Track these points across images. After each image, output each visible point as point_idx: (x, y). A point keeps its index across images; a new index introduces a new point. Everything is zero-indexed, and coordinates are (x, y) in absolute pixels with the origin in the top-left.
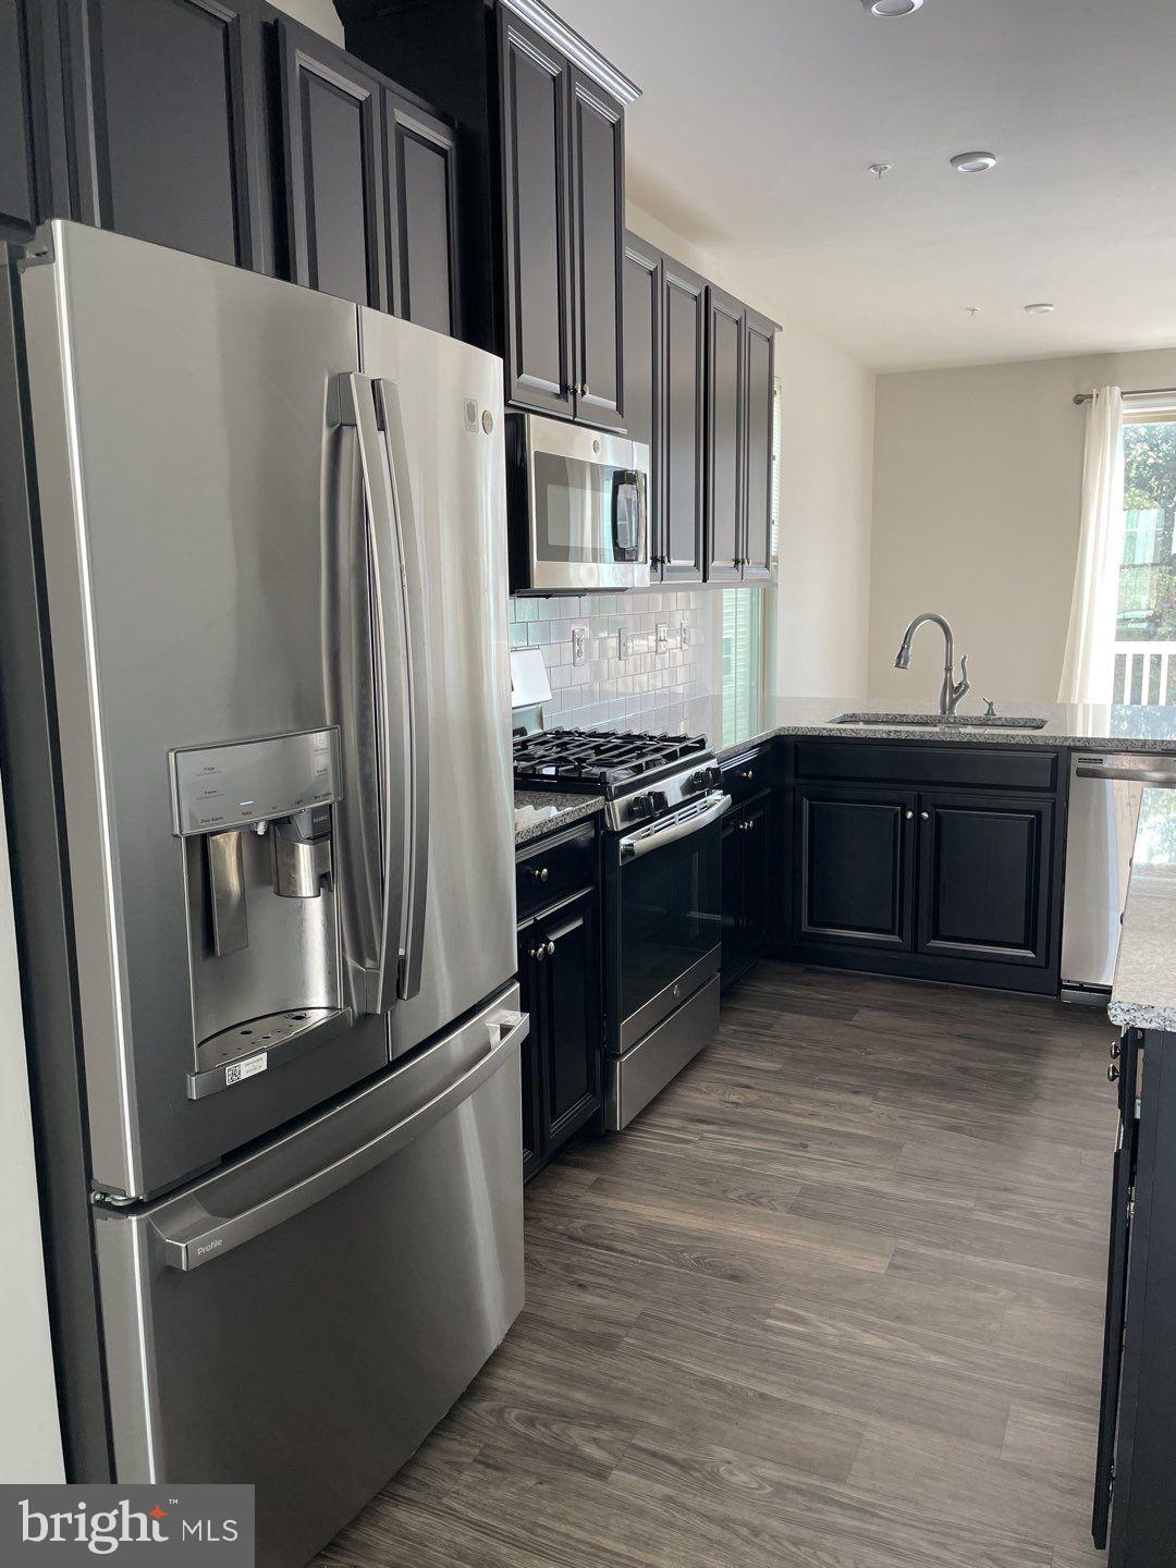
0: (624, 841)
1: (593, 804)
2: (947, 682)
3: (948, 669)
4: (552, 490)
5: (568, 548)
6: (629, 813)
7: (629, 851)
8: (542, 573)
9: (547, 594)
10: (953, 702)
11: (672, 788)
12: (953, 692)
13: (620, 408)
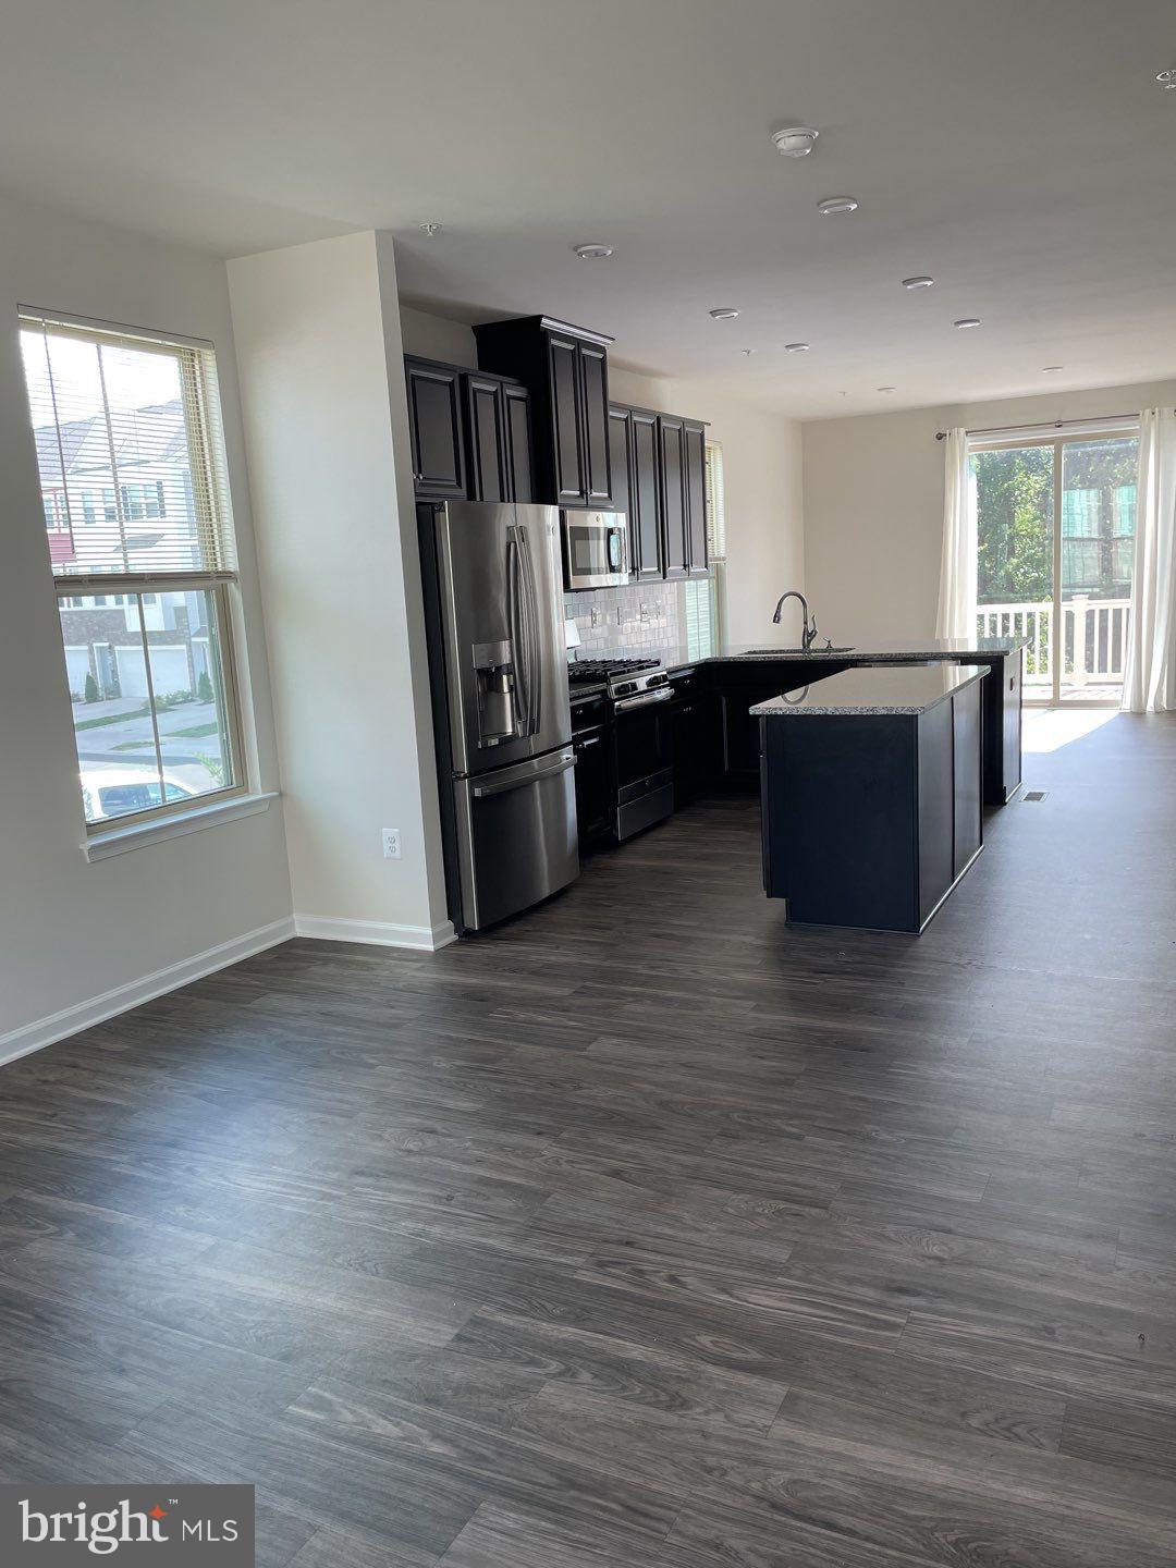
0: (617, 704)
1: (601, 686)
2: (805, 631)
3: (806, 623)
4: (578, 543)
5: (590, 569)
6: (618, 691)
7: (619, 709)
8: (575, 582)
9: (577, 591)
10: (809, 642)
11: (642, 684)
12: (809, 635)
13: (610, 496)
